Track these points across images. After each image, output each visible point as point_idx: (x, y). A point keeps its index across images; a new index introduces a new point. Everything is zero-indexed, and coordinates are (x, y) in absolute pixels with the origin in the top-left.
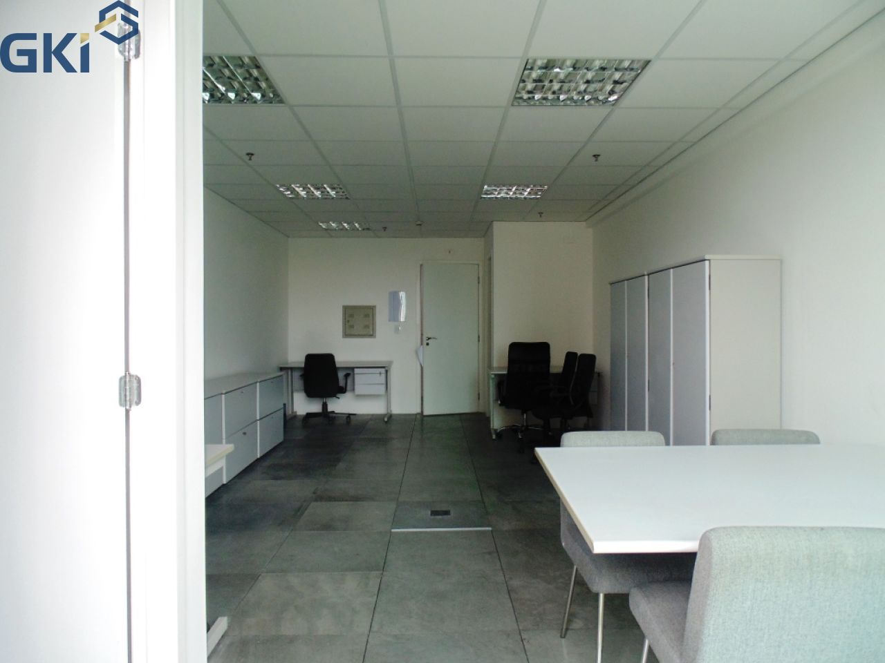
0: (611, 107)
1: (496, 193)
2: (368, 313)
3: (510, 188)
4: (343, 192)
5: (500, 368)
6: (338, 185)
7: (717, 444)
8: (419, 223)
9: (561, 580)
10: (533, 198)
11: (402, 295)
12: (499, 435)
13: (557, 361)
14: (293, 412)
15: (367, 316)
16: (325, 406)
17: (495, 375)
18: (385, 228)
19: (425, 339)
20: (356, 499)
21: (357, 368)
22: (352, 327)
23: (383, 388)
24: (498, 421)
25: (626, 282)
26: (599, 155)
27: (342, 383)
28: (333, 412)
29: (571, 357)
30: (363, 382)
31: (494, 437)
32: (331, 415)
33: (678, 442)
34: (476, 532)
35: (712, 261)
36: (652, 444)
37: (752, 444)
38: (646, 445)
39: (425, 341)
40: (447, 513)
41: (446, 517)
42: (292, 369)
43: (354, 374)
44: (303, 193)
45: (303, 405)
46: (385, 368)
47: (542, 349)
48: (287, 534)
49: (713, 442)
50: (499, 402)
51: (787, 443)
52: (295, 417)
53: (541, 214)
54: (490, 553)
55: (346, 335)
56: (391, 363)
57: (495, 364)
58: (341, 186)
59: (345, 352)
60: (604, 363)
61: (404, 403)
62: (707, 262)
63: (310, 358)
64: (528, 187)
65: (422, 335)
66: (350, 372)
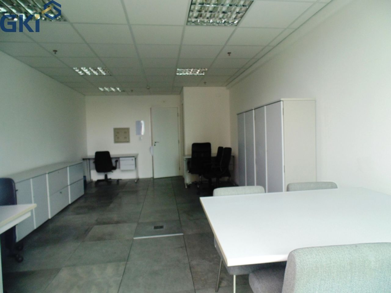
0: (236, 27)
1: (184, 72)
2: (126, 131)
3: (190, 70)
4: (108, 72)
5: (188, 155)
6: (105, 68)
7: (290, 191)
8: (148, 87)
9: (216, 260)
10: (201, 75)
11: (142, 122)
12: (189, 186)
13: (214, 151)
14: (91, 180)
15: (125, 132)
16: (106, 176)
17: (186, 158)
18: (132, 91)
19: (154, 142)
20: (118, 222)
21: (121, 157)
22: (118, 138)
23: (134, 166)
24: (188, 180)
25: (244, 113)
26: (230, 53)
27: (114, 164)
28: (110, 179)
29: (220, 149)
30: (124, 164)
31: (186, 187)
32: (109, 180)
33: (270, 191)
34: (176, 236)
35: (284, 102)
36: (258, 193)
37: (306, 190)
38: (255, 193)
39: (154, 144)
40: (162, 227)
41: (161, 229)
42: (89, 159)
43: (119, 161)
44: (88, 73)
45: (95, 176)
46: (135, 157)
47: (207, 146)
48: (79, 244)
49: (288, 190)
50: (188, 171)
51: (322, 189)
52: (91, 182)
53: (205, 83)
54: (181, 247)
55: (116, 142)
56: (137, 155)
57: (186, 153)
58: (107, 69)
59: (115, 150)
60: (235, 151)
61: (144, 173)
62: (282, 102)
63: (98, 154)
64: (198, 69)
65: (152, 141)
66: (117, 160)
